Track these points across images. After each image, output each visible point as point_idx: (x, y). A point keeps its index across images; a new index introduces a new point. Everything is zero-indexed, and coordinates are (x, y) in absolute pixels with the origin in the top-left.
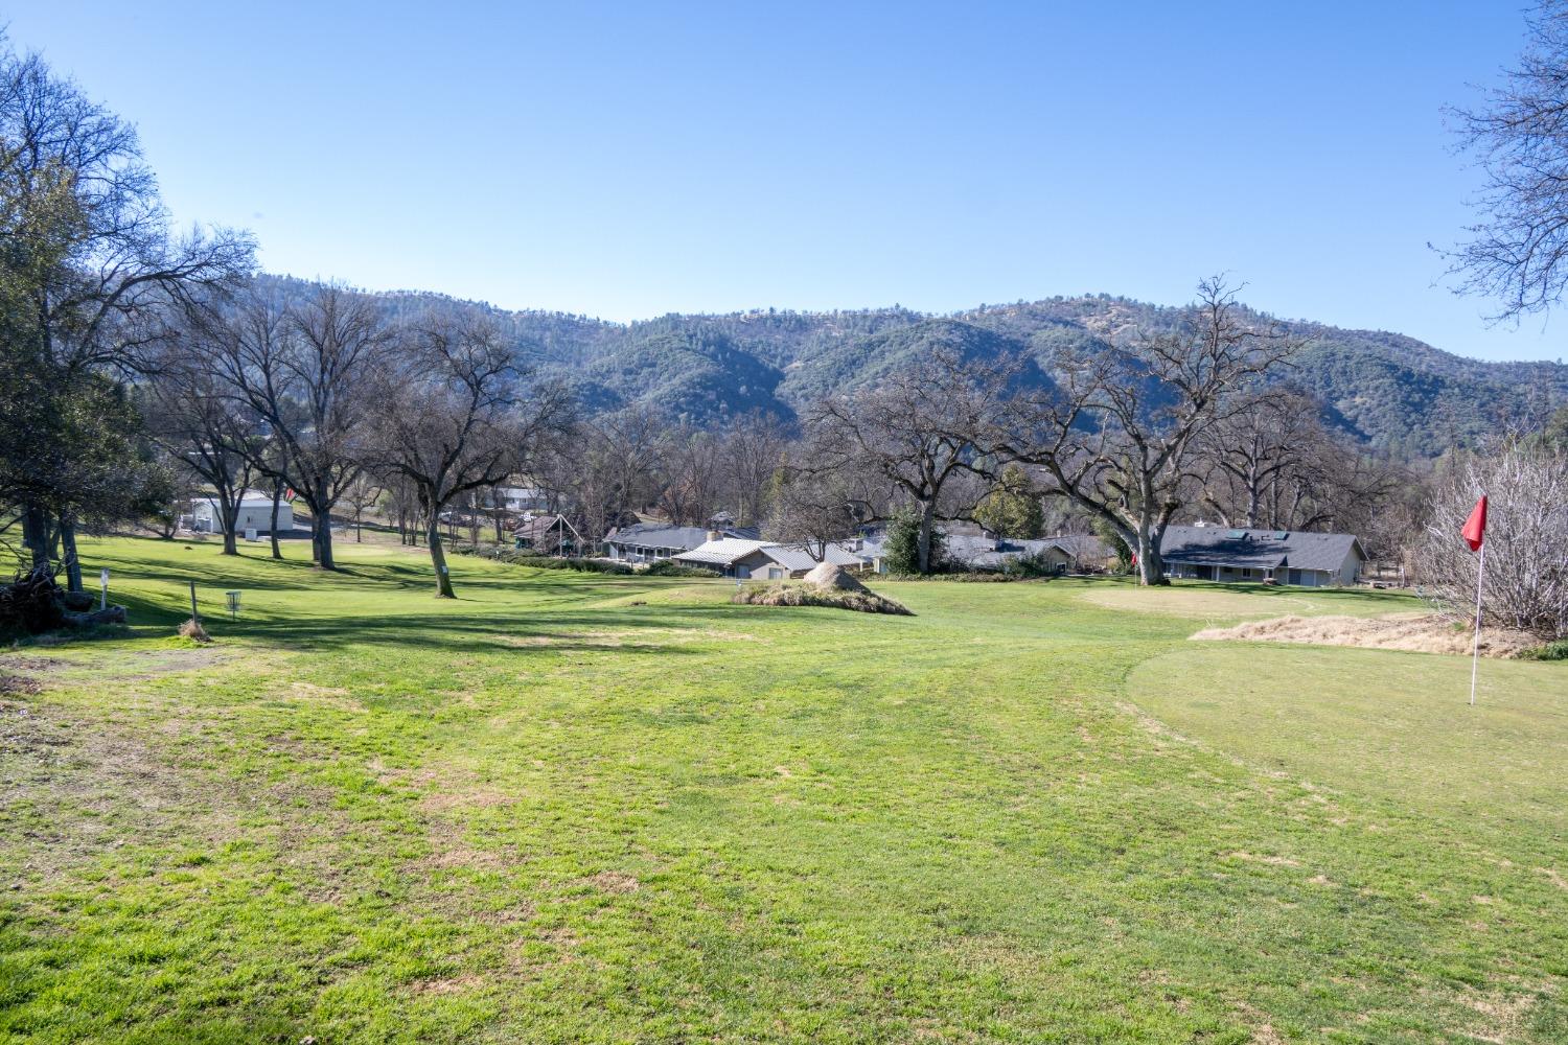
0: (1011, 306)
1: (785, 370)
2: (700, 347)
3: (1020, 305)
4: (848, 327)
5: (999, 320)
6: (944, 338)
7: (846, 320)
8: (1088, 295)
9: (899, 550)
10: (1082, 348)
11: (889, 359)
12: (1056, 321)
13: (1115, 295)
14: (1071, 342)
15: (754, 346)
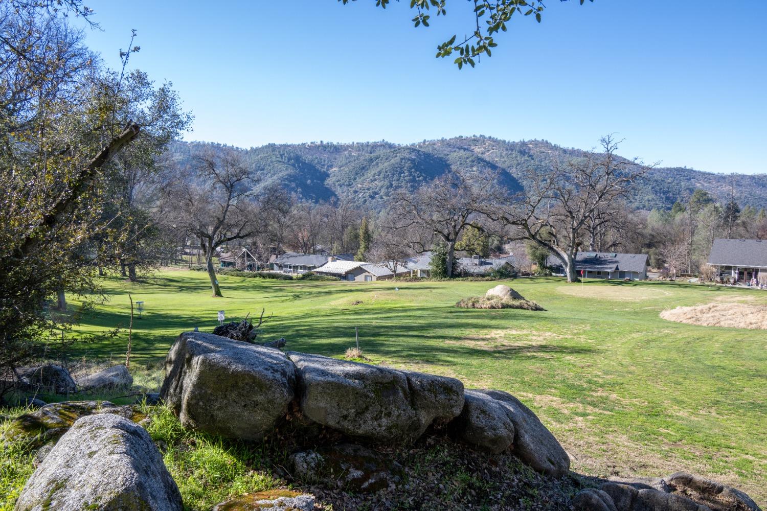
0: (438, 140)
1: (330, 172)
2: (286, 161)
3: (443, 140)
4: (359, 150)
5: (433, 147)
6: (407, 156)
7: (358, 147)
8: (474, 136)
9: (437, 266)
10: (473, 161)
11: (381, 166)
12: (460, 148)
13: (487, 136)
14: (468, 158)
15: (313, 160)
